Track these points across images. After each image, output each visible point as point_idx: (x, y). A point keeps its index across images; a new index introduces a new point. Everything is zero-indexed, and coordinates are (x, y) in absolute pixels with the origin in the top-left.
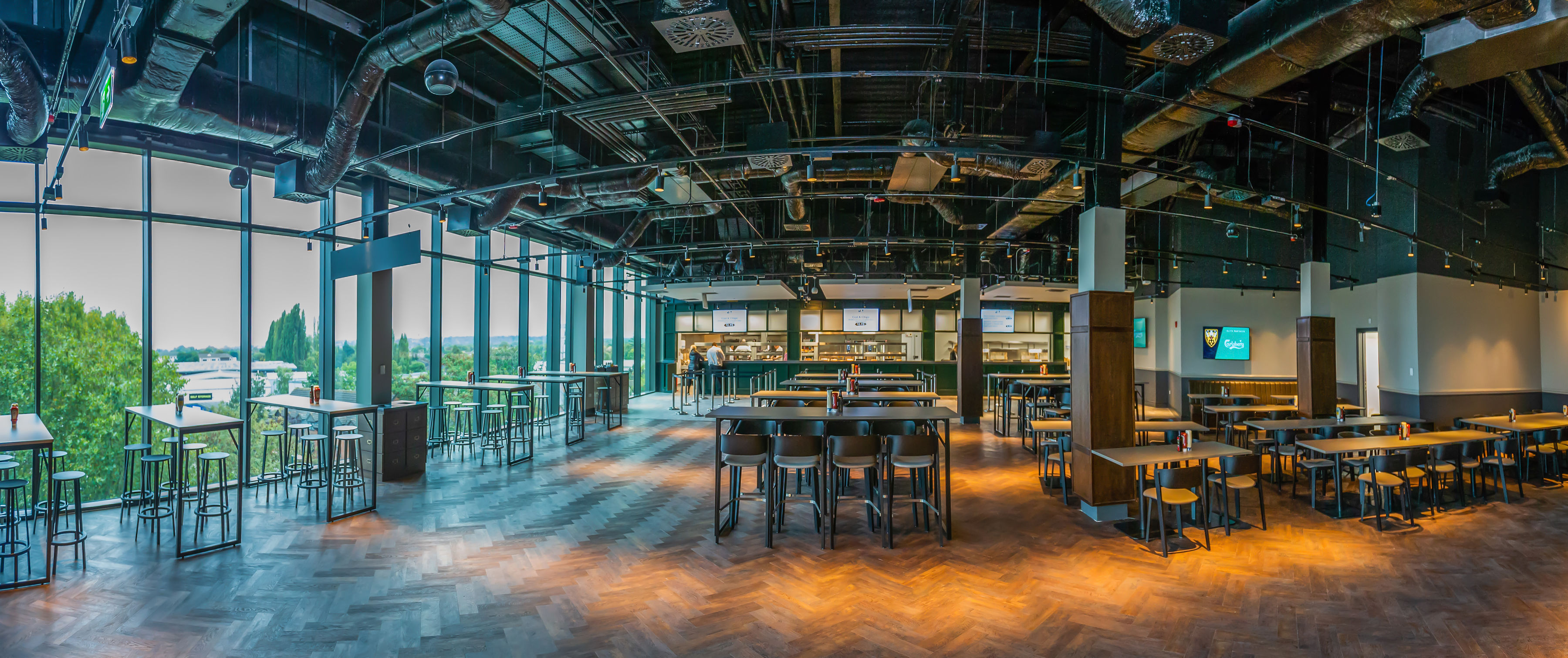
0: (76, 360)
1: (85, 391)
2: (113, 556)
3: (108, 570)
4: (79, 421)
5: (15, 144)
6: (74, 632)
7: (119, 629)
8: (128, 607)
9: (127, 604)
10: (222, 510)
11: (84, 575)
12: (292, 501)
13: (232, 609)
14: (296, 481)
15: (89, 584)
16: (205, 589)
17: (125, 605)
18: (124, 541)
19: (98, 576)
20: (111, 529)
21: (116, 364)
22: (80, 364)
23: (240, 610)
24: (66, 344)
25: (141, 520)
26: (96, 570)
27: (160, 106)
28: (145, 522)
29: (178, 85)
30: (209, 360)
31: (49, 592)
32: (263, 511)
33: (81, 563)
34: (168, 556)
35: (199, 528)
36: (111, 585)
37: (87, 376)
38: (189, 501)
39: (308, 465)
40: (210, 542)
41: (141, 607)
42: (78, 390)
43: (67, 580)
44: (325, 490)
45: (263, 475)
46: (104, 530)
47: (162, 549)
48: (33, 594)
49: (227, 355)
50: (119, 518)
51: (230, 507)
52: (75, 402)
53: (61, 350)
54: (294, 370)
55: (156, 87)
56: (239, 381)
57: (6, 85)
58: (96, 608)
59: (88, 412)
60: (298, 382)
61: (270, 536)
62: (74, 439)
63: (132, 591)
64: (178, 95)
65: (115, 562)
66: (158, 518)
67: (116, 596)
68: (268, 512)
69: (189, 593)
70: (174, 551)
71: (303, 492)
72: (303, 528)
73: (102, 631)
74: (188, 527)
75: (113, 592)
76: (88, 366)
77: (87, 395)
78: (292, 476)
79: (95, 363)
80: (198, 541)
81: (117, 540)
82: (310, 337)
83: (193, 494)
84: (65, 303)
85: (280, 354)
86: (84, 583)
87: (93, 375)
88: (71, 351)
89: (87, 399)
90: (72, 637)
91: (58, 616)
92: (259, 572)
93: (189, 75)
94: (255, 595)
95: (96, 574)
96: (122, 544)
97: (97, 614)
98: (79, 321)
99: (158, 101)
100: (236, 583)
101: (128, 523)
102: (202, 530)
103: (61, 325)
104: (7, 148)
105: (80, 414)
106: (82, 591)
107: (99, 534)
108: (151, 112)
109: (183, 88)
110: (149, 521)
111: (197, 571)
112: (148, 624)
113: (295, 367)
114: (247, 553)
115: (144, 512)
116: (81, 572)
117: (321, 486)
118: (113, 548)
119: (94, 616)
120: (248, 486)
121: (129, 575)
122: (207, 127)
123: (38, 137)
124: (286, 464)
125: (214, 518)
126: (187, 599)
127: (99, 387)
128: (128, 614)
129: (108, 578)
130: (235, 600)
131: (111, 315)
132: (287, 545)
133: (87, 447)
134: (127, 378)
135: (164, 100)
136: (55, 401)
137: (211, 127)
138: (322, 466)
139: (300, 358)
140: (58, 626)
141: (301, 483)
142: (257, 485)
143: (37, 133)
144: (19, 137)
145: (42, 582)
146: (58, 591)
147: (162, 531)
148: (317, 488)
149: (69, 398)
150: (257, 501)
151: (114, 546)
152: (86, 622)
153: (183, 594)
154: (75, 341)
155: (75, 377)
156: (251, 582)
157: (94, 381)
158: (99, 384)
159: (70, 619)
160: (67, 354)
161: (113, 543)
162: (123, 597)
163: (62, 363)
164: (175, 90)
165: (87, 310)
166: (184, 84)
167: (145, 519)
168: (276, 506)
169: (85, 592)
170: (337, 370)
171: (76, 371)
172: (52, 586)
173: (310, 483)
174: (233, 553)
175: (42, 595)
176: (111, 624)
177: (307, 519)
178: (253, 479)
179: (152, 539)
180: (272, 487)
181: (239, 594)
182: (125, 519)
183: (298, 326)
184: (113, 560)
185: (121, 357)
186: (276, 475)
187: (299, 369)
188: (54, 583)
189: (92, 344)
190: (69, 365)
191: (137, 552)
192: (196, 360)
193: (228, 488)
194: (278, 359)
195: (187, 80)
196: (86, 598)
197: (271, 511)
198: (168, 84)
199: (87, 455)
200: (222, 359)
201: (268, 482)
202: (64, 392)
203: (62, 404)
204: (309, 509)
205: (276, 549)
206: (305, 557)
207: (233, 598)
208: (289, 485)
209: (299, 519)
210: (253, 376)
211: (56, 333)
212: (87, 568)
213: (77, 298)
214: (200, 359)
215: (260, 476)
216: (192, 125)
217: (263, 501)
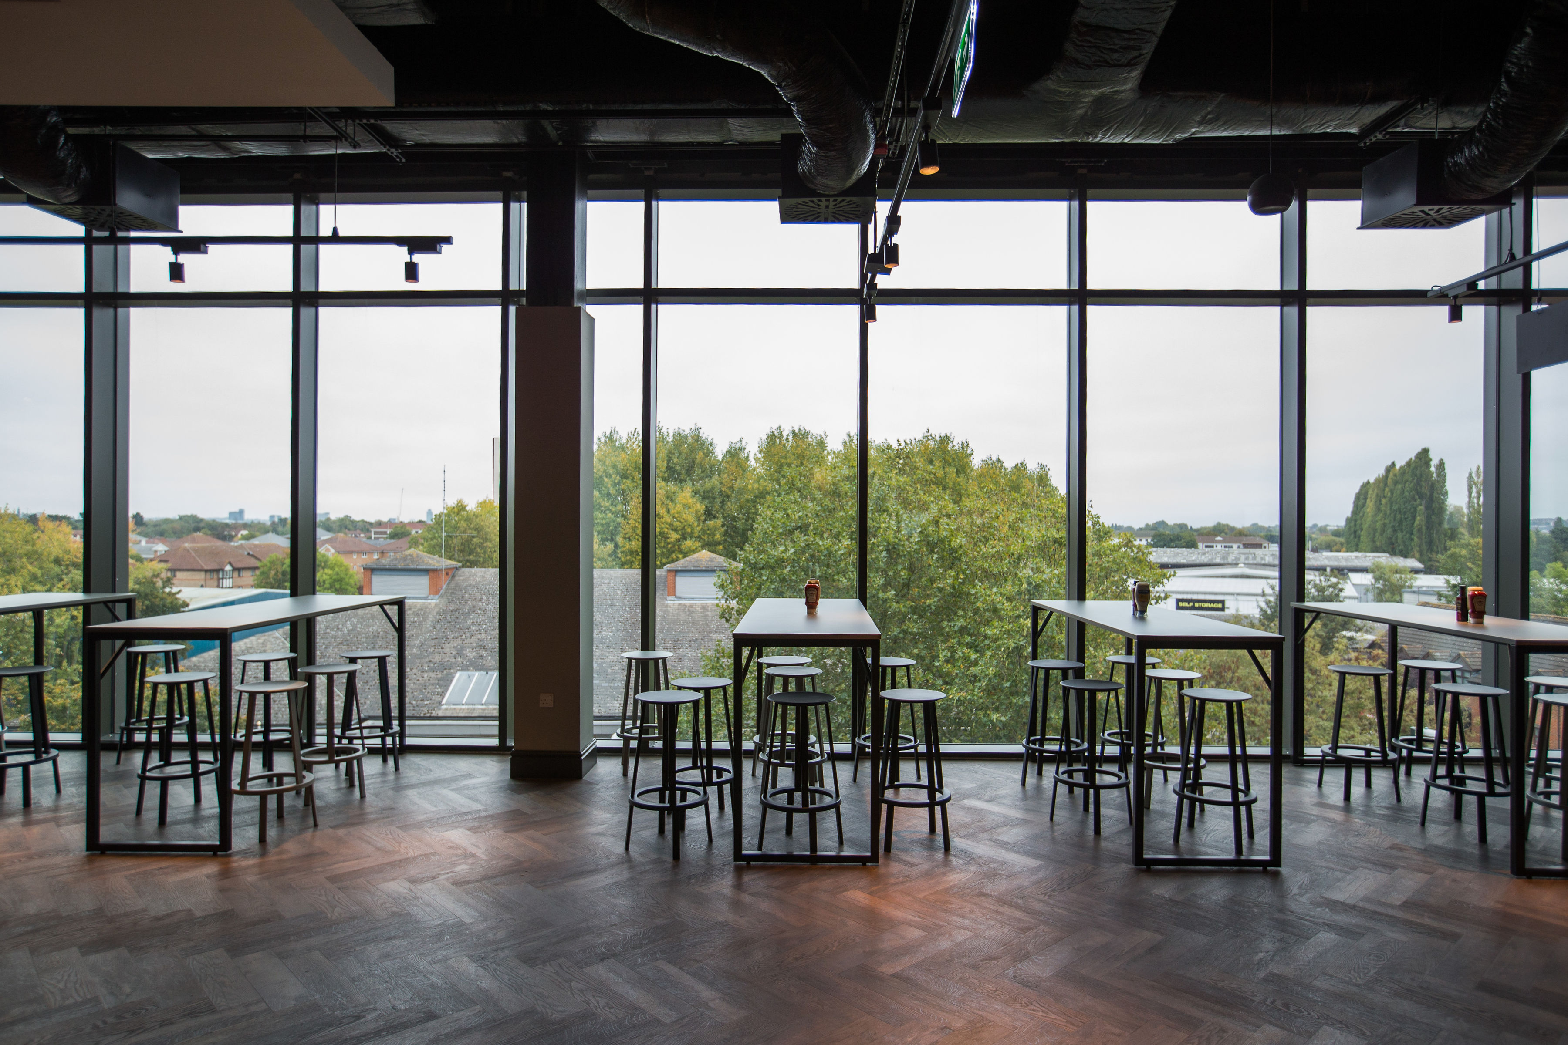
0: (953, 534)
1: (971, 579)
2: (1004, 838)
3: (992, 860)
4: (961, 623)
5: (813, 193)
6: (920, 957)
7: (1010, 972)
8: (1030, 934)
9: (1029, 929)
10: (1235, 796)
11: (946, 862)
12: (1412, 809)
13: (1258, 998)
14: (1421, 773)
15: (955, 878)
16: (1199, 940)
17: (1024, 930)
18: (1028, 817)
19: (973, 868)
20: (1002, 792)
21: (1028, 543)
22: (960, 540)
23: (1279, 1003)
24: (934, 509)
25: (1062, 789)
26: (970, 858)
27: (1100, 102)
28: (1071, 791)
29: (1136, 53)
30: (1219, 547)
31: (878, 879)
32: (1338, 816)
33: (940, 839)
34: (1117, 859)
35: (1185, 821)
36: (1001, 886)
37: (975, 559)
38: (1165, 770)
39: (1452, 745)
40: (1209, 850)
41: (1057, 940)
42: (957, 577)
43: (912, 865)
44: (1505, 803)
45: (1335, 747)
46: (989, 793)
47: (1103, 844)
48: (846, 878)
49: (1258, 540)
50: (1019, 777)
51: (1254, 792)
52: (952, 595)
53: (924, 518)
54: (1416, 571)
55: (1089, 67)
56: (1276, 583)
57: (791, 100)
58: (967, 923)
59: (976, 611)
60: (1426, 593)
61: (1354, 868)
62: (953, 650)
63: (1038, 906)
64: (1136, 73)
65: (1007, 850)
66: (1098, 789)
67: (1006, 910)
68: (1347, 821)
69: (1160, 937)
70: (1129, 851)
71: (1440, 798)
72: (1441, 871)
73: (975, 967)
74: (1163, 815)
75: (1001, 900)
76: (976, 544)
77: (974, 586)
78: (1410, 761)
79: (987, 540)
80: (1182, 843)
81: (1016, 814)
82: (1458, 510)
83: (1172, 758)
84: (934, 451)
85: (1380, 541)
86: (945, 874)
87: (985, 558)
88: (944, 521)
89: (973, 591)
90: (917, 966)
91: (893, 924)
92: (1326, 938)
93: (1159, 29)
94: (1316, 983)
95: (968, 863)
96: (1024, 822)
97: (968, 934)
98: (961, 479)
99: (1095, 92)
100: (1268, 945)
101: (1038, 788)
102: (1191, 825)
103: (926, 483)
104: (800, 200)
105: (961, 613)
106: (940, 887)
107: (979, 799)
108: (1082, 118)
109: (1148, 57)
110: (1079, 791)
111: (1179, 898)
112: (1066, 975)
113: (1418, 565)
114: (1295, 890)
115: (1070, 774)
116: (940, 855)
117: (1491, 793)
118: (1005, 824)
119: (960, 936)
120: (1299, 761)
121: (1034, 878)
122: (1200, 123)
123: (854, 177)
124: (1395, 733)
125: (1218, 808)
126: (1154, 949)
127: (995, 576)
128: (1030, 947)
129: (992, 875)
130: (1265, 980)
131: (1020, 468)
132: (1397, 898)
133: (975, 663)
134: (1049, 565)
135: (1107, 90)
136: (915, 591)
137: (1209, 122)
138: (1496, 753)
139: (1431, 550)
140: (889, 942)
141: (1434, 776)
142: (1321, 764)
143: (853, 170)
144: (820, 180)
145: (862, 860)
146: (893, 880)
147: (1103, 811)
148: (1481, 797)
149: (940, 590)
150: (1321, 794)
151: (1007, 822)
152: (944, 944)
153: (1146, 936)
154: (951, 507)
155: (952, 558)
156: (1306, 953)
157: (986, 565)
158: (995, 571)
159: (916, 933)
160: (937, 523)
161: (1005, 816)
162: (1019, 914)
163: (927, 536)
164: (1131, 64)
165: (976, 462)
166: (1148, 50)
167: (1071, 786)
168: (1368, 811)
169: (946, 891)
170: (1534, 574)
171: (953, 551)
172: (882, 870)
173: (1461, 781)
174: (1262, 882)
175: (862, 883)
176: (994, 959)
177: (1455, 857)
178: (1311, 751)
179: (1083, 822)
180: (1358, 775)
181: (1275, 969)
182: (1031, 780)
183: (1425, 490)
184: (1003, 845)
185: (1035, 532)
186: (1368, 752)
187: (1430, 570)
188: (886, 865)
189: (982, 513)
190: (942, 541)
191: (1053, 840)
192: (1191, 545)
193: (1247, 759)
194: (1375, 550)
195: (1155, 40)
196: (947, 902)
197: (1357, 821)
198: (1116, 56)
199: (975, 676)
200: (1246, 546)
201: (1348, 764)
202: (932, 581)
203: (928, 597)
204: (1459, 835)
205: (1366, 899)
206: (1454, 937)
207: (1262, 975)
208: (1402, 777)
209: (1429, 851)
210: (1309, 576)
211: (915, 492)
212: (952, 851)
213: (957, 443)
214: (1200, 545)
215: (1327, 748)
216: (1169, 126)
217: (1336, 796)
